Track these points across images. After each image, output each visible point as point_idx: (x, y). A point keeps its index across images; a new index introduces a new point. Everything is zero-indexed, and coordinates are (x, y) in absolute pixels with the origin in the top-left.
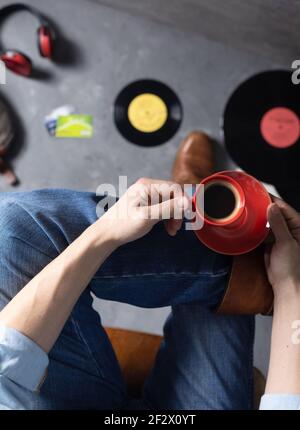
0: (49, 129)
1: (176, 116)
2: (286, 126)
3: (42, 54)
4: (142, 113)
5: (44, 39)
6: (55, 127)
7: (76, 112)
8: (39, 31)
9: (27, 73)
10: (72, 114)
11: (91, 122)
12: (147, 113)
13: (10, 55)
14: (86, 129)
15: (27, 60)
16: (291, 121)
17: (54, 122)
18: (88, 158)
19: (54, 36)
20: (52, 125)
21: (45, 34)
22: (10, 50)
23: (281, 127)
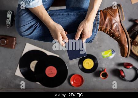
0: (114, 51)
1: (80, 65)
2: (50, 72)
3: (122, 70)
4: (90, 63)
5: (123, 74)
6: (112, 52)
7: (108, 58)
8: (125, 76)
9: (124, 64)
10: (109, 57)
11: (103, 56)
12: (88, 64)
13: (131, 67)
14: (104, 54)
15: (126, 67)
16: (49, 74)
17: (113, 53)
18: (101, 47)
19: (120, 76)
20: (113, 52)
21: (123, 76)
22: (131, 68)
23: (51, 72)
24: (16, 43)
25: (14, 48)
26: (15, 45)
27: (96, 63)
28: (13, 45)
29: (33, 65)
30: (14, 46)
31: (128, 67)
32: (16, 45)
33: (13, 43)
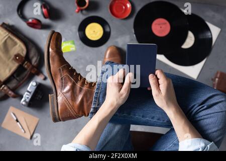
1: (108, 30)
2: (163, 26)
3: (45, 17)
4: (92, 32)
5: (44, 10)
8: (41, 7)
9: (40, 27)
12: (94, 31)
13: (30, 21)
15: (39, 21)
19: (48, 8)
21: (45, 8)
22: (30, 18)
23: (161, 27)
24: (213, 80)
25: (217, 73)
26: (216, 78)
27: (82, 33)
28: (219, 78)
29: (189, 42)
30: (218, 75)
31: (35, 22)
32: (213, 78)
33: (218, 81)
